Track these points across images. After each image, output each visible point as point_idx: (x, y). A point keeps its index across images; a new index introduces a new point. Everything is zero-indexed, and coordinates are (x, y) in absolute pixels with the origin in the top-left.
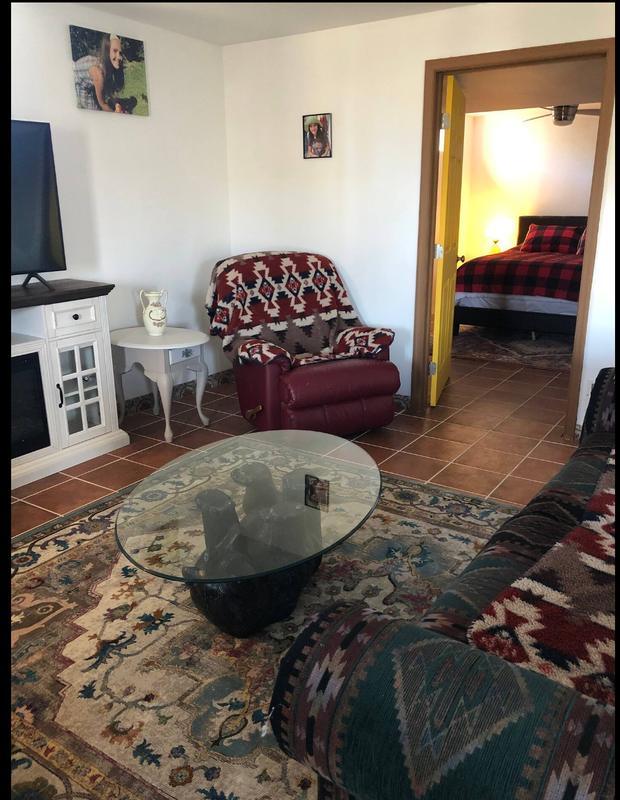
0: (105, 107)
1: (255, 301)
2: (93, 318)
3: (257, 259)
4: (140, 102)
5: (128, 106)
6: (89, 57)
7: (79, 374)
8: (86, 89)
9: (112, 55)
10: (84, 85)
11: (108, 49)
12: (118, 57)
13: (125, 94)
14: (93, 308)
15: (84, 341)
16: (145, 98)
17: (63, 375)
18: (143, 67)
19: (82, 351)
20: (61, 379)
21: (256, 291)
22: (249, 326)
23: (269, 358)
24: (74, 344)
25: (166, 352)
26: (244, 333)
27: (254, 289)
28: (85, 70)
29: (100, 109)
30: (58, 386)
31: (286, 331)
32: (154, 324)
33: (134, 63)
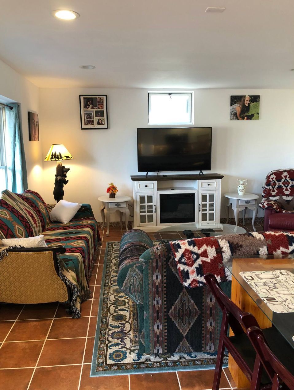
0: (241, 118)
1: (280, 187)
2: (215, 186)
3: (285, 171)
4: (256, 115)
5: (250, 117)
6: (237, 104)
7: (208, 203)
8: (233, 114)
9: (246, 102)
10: (233, 113)
11: (244, 101)
12: (248, 102)
13: (250, 114)
14: (215, 183)
15: (211, 193)
16: (258, 114)
17: (202, 202)
18: (259, 104)
19: (210, 195)
20: (201, 203)
21: (281, 184)
22: (274, 196)
23: (265, 207)
24: (207, 193)
25: (238, 200)
26: (271, 198)
27: (280, 183)
28: (234, 109)
29: (238, 119)
30: (200, 205)
31: (291, 200)
32: (240, 191)
33: (255, 103)
